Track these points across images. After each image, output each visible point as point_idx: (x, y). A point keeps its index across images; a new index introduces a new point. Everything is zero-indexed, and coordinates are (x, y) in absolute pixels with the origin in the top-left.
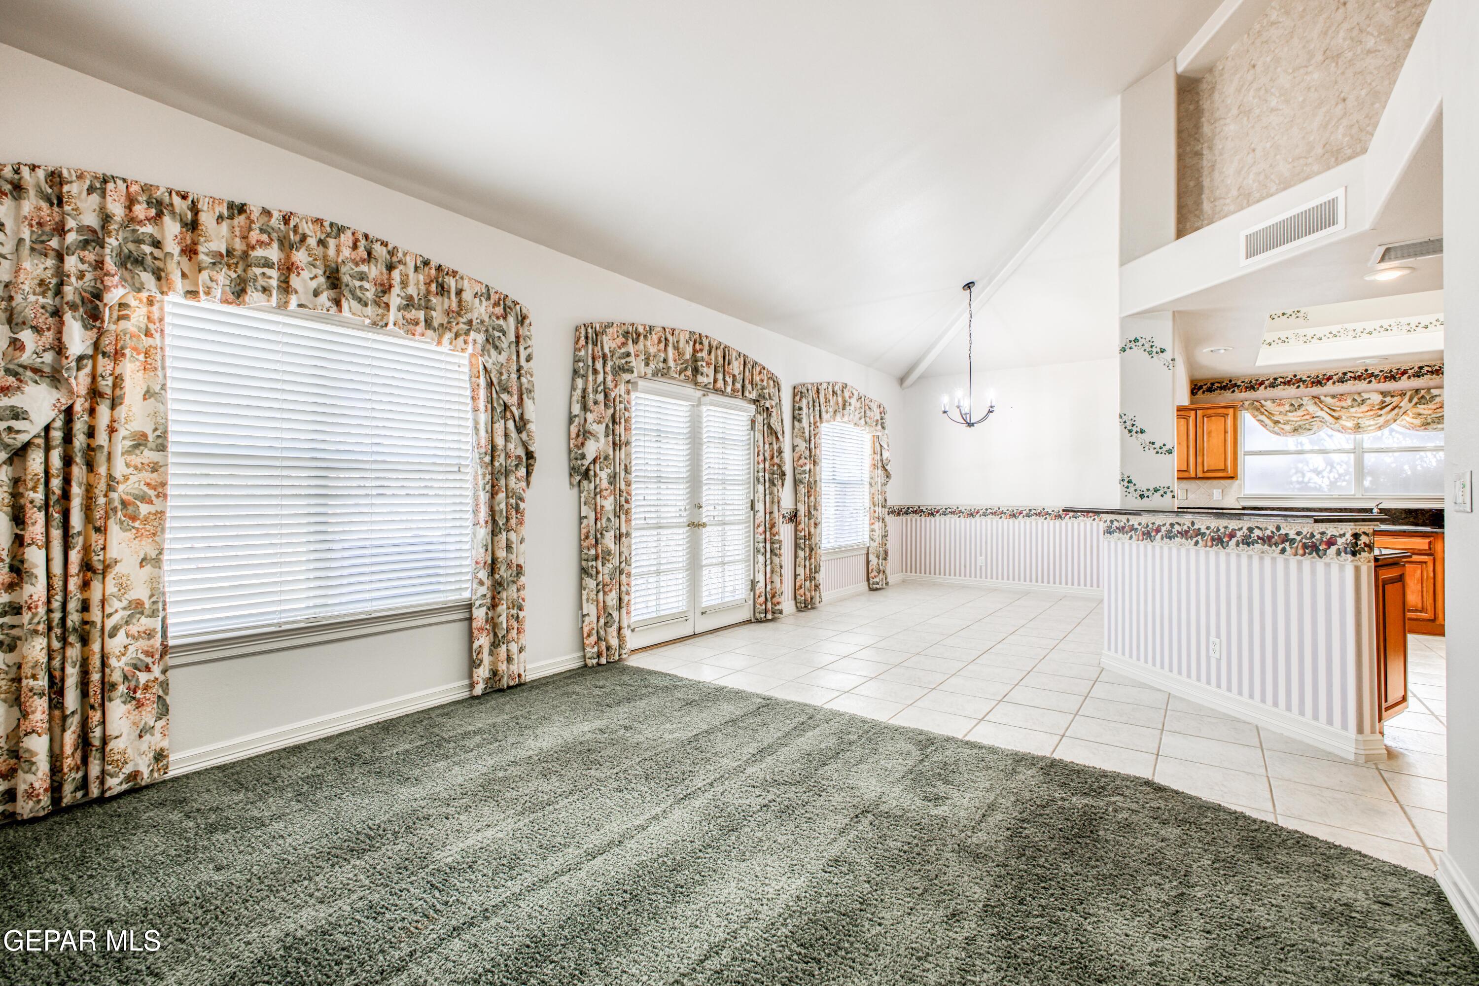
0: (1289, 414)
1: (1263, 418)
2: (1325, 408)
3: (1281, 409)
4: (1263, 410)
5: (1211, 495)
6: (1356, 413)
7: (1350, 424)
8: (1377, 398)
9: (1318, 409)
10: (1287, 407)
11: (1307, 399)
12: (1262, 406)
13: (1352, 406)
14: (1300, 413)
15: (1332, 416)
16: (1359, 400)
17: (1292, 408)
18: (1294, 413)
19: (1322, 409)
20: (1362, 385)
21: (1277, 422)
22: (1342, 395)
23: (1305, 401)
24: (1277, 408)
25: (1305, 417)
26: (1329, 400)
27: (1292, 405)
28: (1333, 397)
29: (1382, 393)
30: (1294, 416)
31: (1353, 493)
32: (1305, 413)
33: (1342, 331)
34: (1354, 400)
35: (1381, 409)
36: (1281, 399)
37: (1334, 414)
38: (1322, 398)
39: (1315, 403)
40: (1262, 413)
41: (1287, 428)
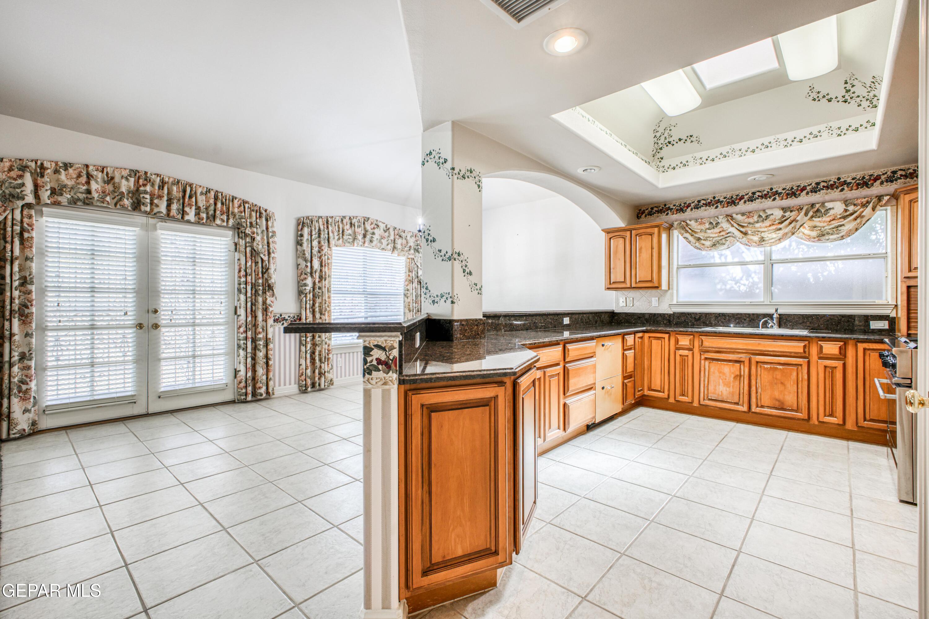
0: (708, 231)
1: (687, 235)
2: (735, 225)
3: (703, 227)
4: (687, 229)
5: (650, 302)
6: (761, 227)
7: (756, 238)
8: (778, 214)
9: (729, 226)
10: (707, 225)
11: (722, 217)
12: (687, 225)
13: (757, 222)
14: (717, 230)
15: (741, 232)
16: (764, 216)
17: (711, 226)
18: (712, 231)
19: (733, 226)
20: (768, 203)
21: (699, 239)
22: (750, 212)
23: (721, 219)
24: (699, 227)
25: (722, 234)
26: (739, 217)
27: (711, 223)
28: (743, 214)
29: (783, 209)
30: (713, 233)
31: (762, 300)
32: (721, 230)
33: (730, 151)
34: (760, 216)
35: (781, 223)
36: (702, 219)
37: (742, 229)
38: (734, 216)
39: (728, 220)
40: (687, 232)
41: (708, 243)
